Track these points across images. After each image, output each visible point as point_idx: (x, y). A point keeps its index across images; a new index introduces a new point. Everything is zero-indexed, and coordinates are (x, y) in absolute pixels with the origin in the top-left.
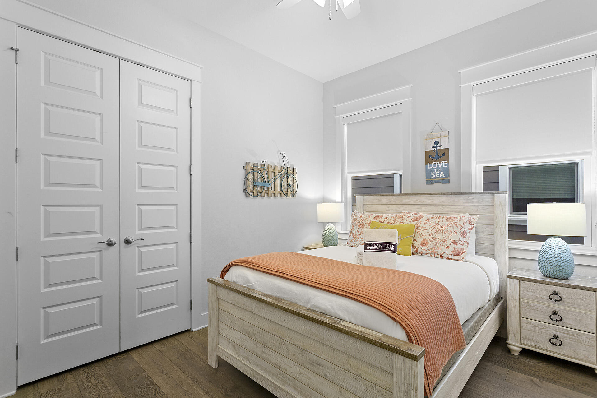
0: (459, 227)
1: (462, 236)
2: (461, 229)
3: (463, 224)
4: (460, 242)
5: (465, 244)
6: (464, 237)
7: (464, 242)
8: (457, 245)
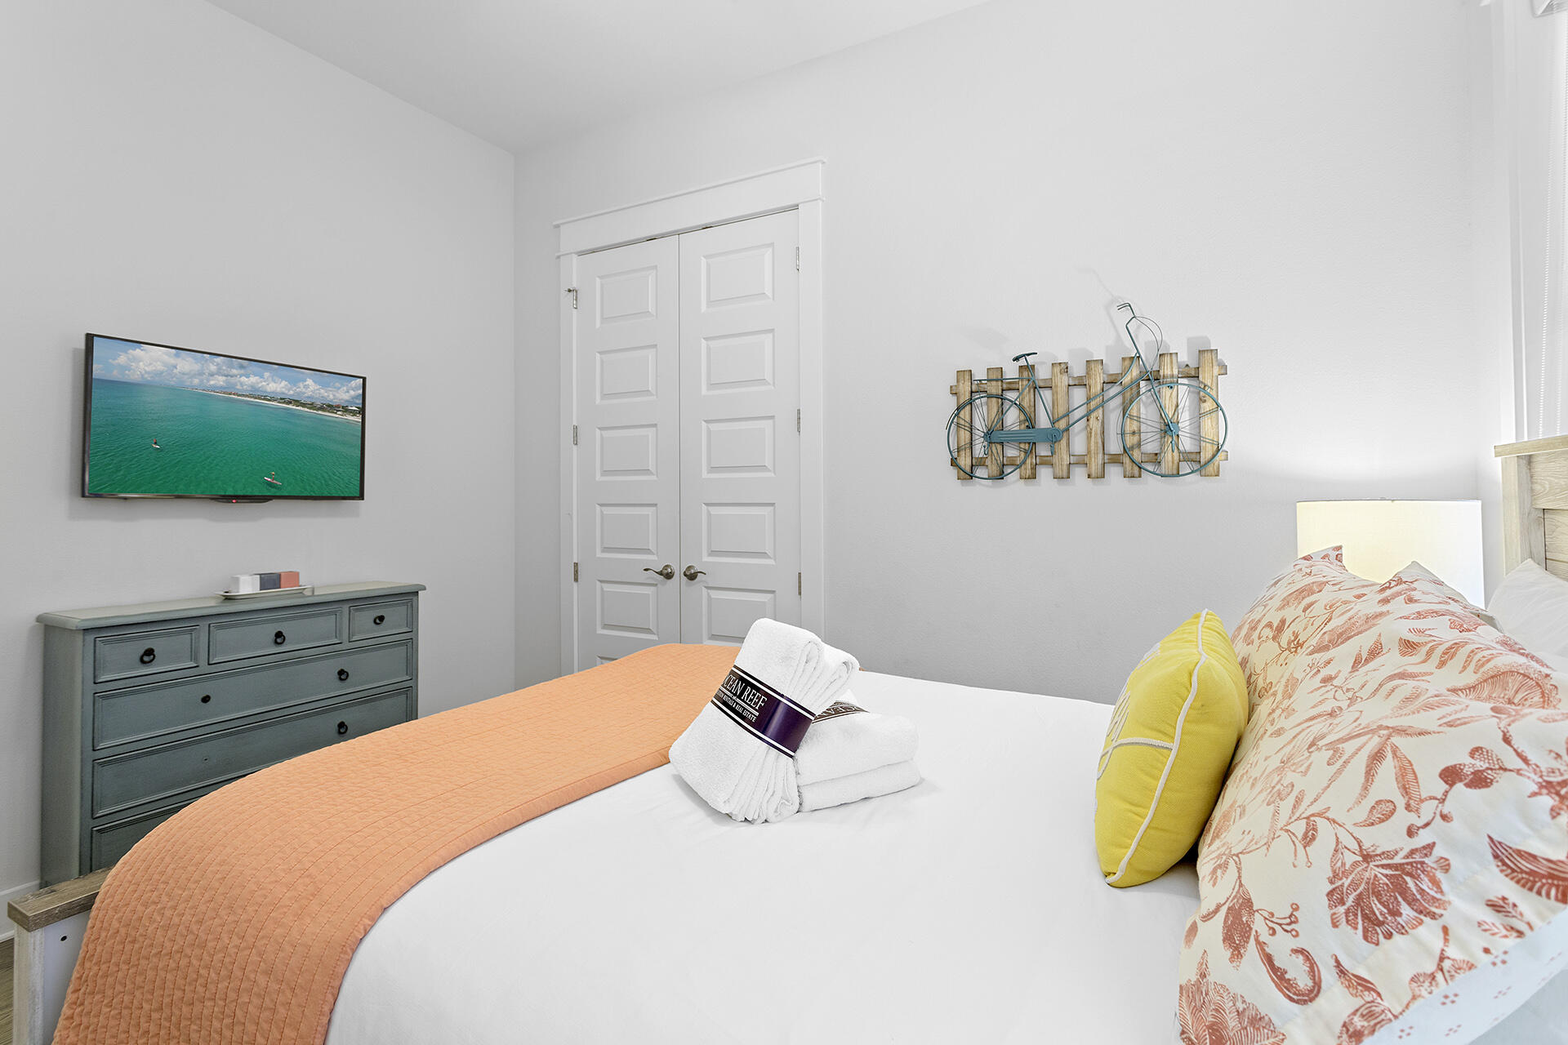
0: (1386, 784)
1: (1335, 897)
2: (1383, 813)
3: (1451, 775)
4: (1281, 946)
5: (1337, 1002)
6: (1372, 922)
7: (1328, 976)
8: (1237, 953)
